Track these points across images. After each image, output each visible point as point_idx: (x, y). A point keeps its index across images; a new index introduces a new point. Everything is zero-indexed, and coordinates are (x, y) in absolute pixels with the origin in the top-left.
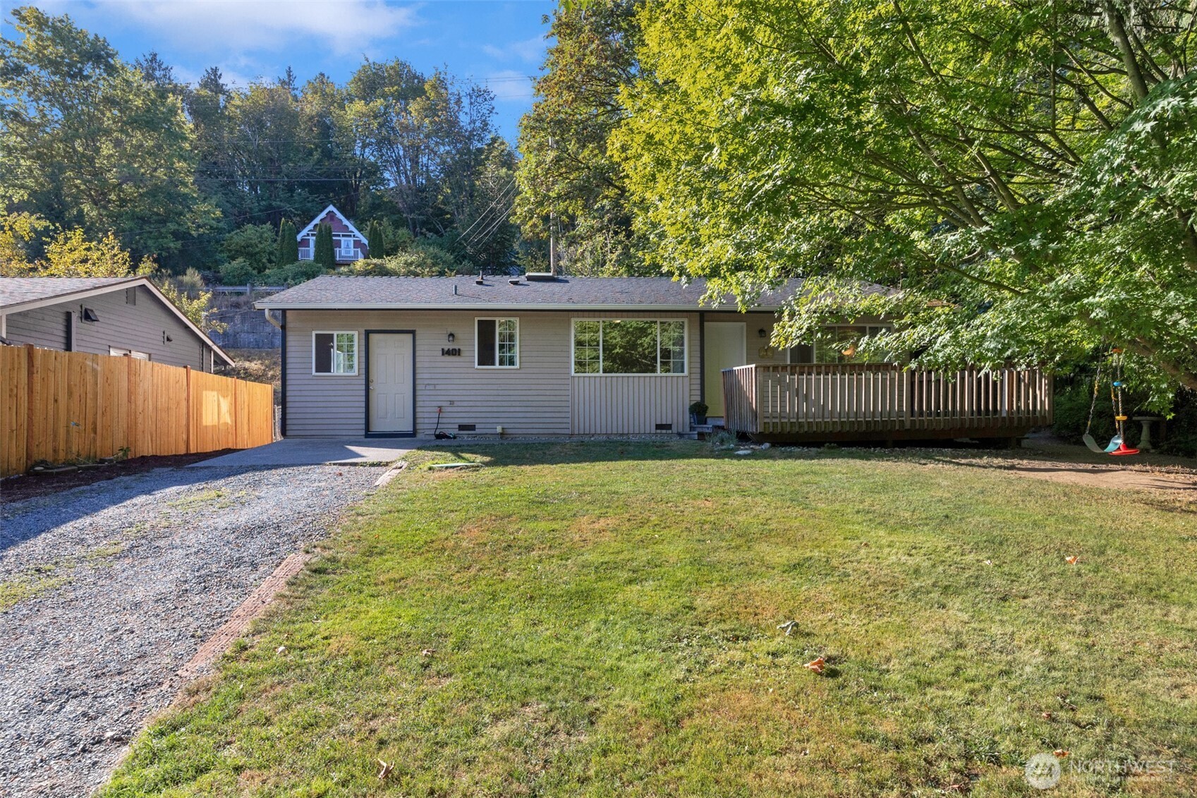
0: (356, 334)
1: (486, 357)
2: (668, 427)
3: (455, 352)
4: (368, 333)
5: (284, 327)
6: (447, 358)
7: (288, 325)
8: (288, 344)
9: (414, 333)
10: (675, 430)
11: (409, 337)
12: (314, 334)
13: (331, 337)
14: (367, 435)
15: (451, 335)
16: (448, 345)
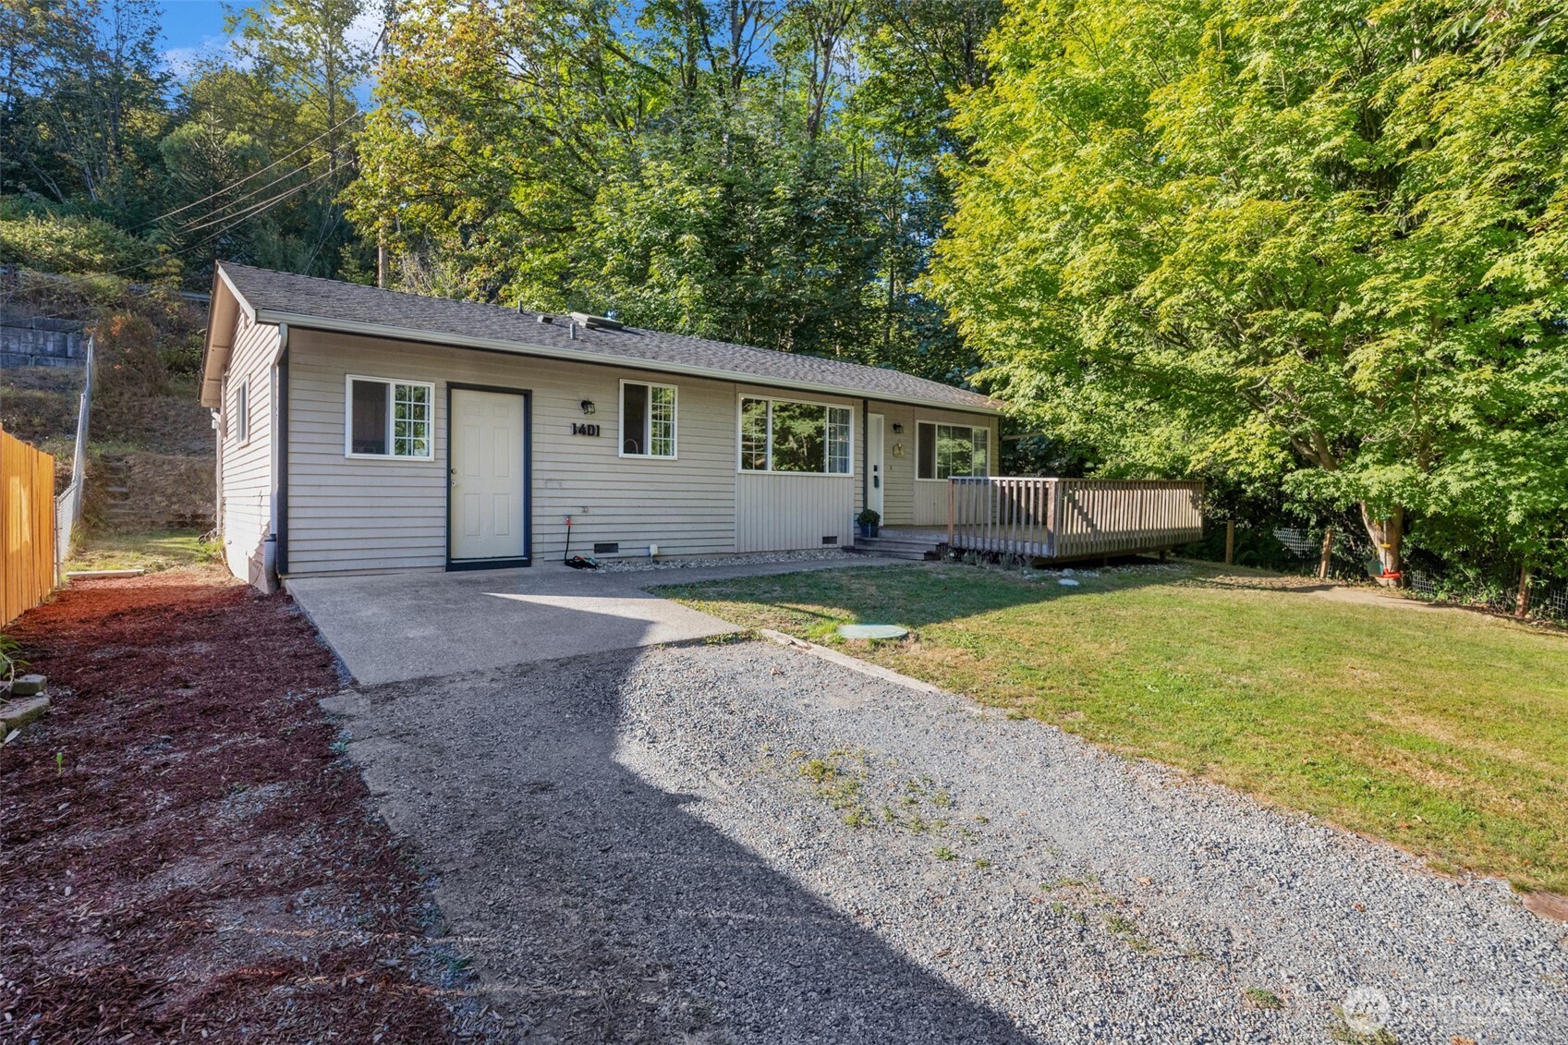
0: (430, 387)
1: (634, 440)
2: (835, 540)
3: (591, 431)
4: (451, 386)
5: (284, 362)
6: (580, 439)
7: (293, 359)
8: (293, 395)
9: (527, 396)
10: (840, 544)
11: (519, 400)
12: (349, 380)
13: (382, 388)
14: (452, 566)
15: (585, 404)
16: (583, 420)
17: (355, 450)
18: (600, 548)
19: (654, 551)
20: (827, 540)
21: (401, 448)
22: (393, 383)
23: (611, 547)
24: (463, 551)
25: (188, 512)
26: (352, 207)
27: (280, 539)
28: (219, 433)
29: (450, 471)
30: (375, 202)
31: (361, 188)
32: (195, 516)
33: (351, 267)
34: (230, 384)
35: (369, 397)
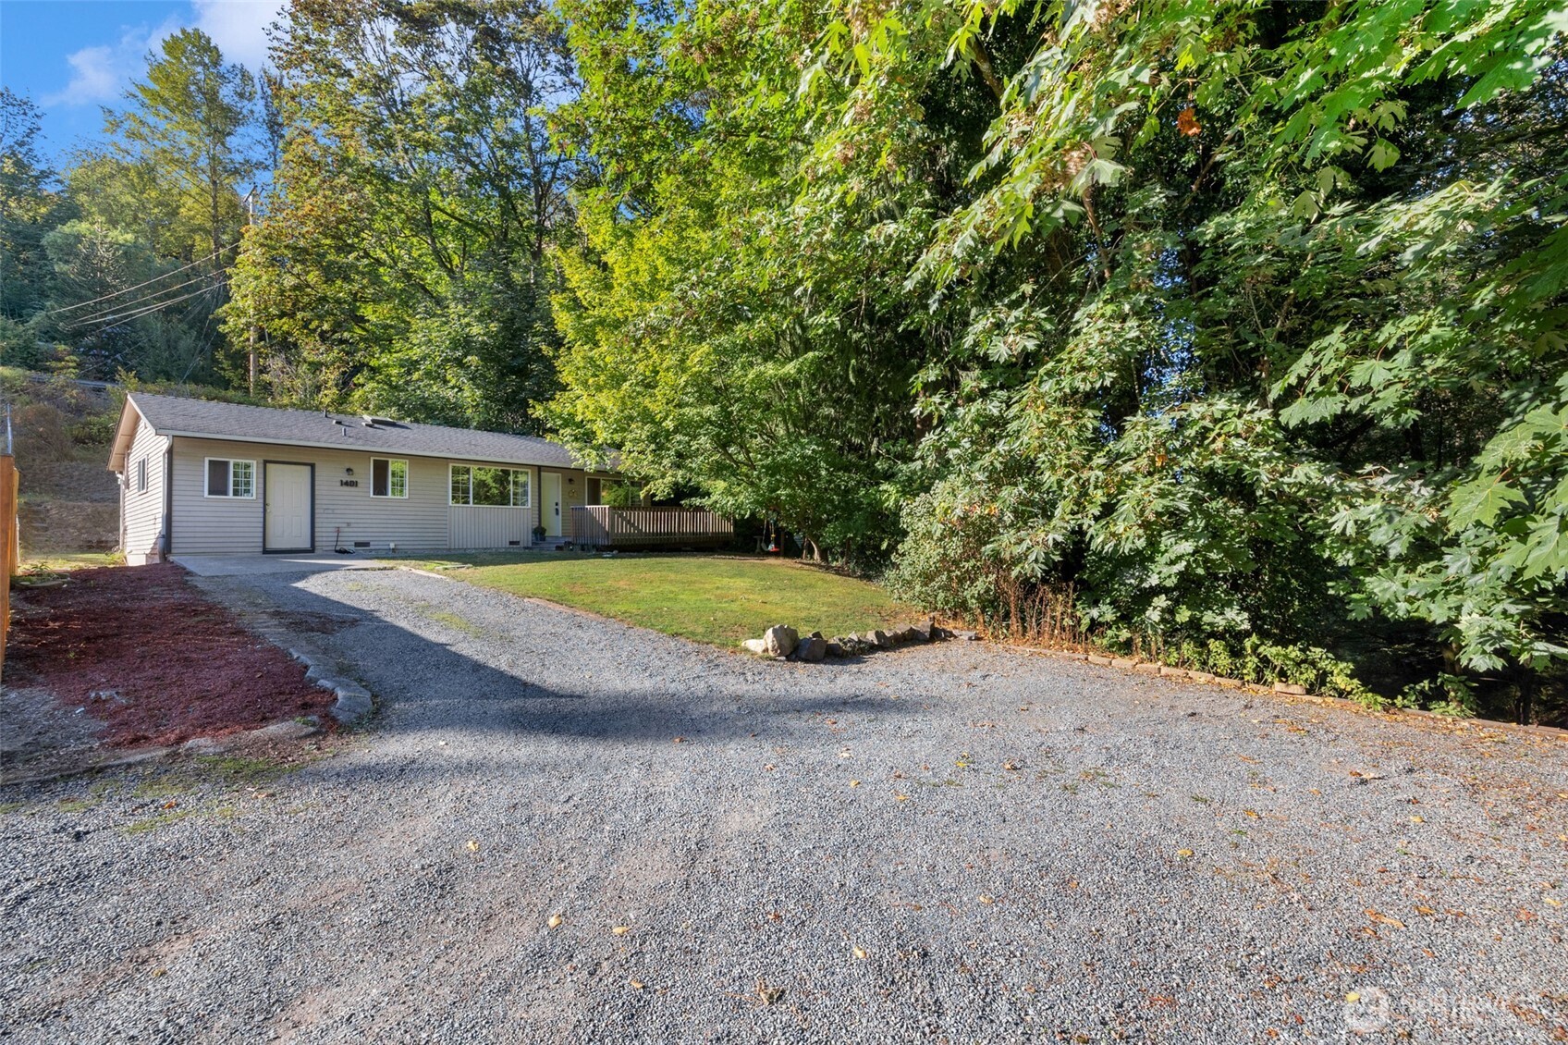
0: (254, 463)
1: (380, 488)
2: (517, 543)
3: (353, 484)
4: (266, 462)
5: (170, 452)
6: (345, 488)
7: (175, 450)
8: (175, 467)
9: (313, 466)
10: (522, 545)
11: (309, 468)
12: (207, 460)
13: (226, 464)
14: (265, 551)
15: (349, 470)
16: (347, 478)
17: (210, 493)
18: (357, 544)
19: (392, 546)
20: (511, 543)
21: (236, 493)
22: (232, 462)
23: (367, 544)
24: (272, 545)
25: (95, 539)
26: (225, 322)
27: (167, 539)
28: (123, 487)
29: (265, 504)
30: (243, 320)
31: (232, 309)
32: (100, 542)
33: (225, 366)
34: (132, 458)
35: (218, 469)
